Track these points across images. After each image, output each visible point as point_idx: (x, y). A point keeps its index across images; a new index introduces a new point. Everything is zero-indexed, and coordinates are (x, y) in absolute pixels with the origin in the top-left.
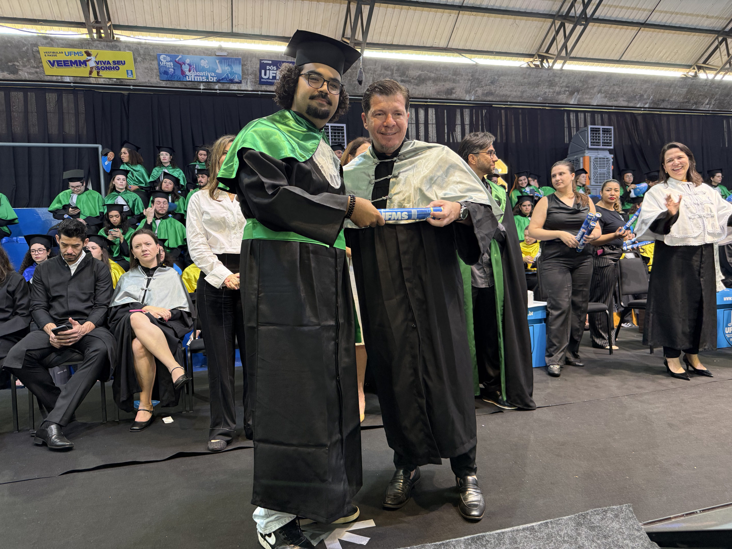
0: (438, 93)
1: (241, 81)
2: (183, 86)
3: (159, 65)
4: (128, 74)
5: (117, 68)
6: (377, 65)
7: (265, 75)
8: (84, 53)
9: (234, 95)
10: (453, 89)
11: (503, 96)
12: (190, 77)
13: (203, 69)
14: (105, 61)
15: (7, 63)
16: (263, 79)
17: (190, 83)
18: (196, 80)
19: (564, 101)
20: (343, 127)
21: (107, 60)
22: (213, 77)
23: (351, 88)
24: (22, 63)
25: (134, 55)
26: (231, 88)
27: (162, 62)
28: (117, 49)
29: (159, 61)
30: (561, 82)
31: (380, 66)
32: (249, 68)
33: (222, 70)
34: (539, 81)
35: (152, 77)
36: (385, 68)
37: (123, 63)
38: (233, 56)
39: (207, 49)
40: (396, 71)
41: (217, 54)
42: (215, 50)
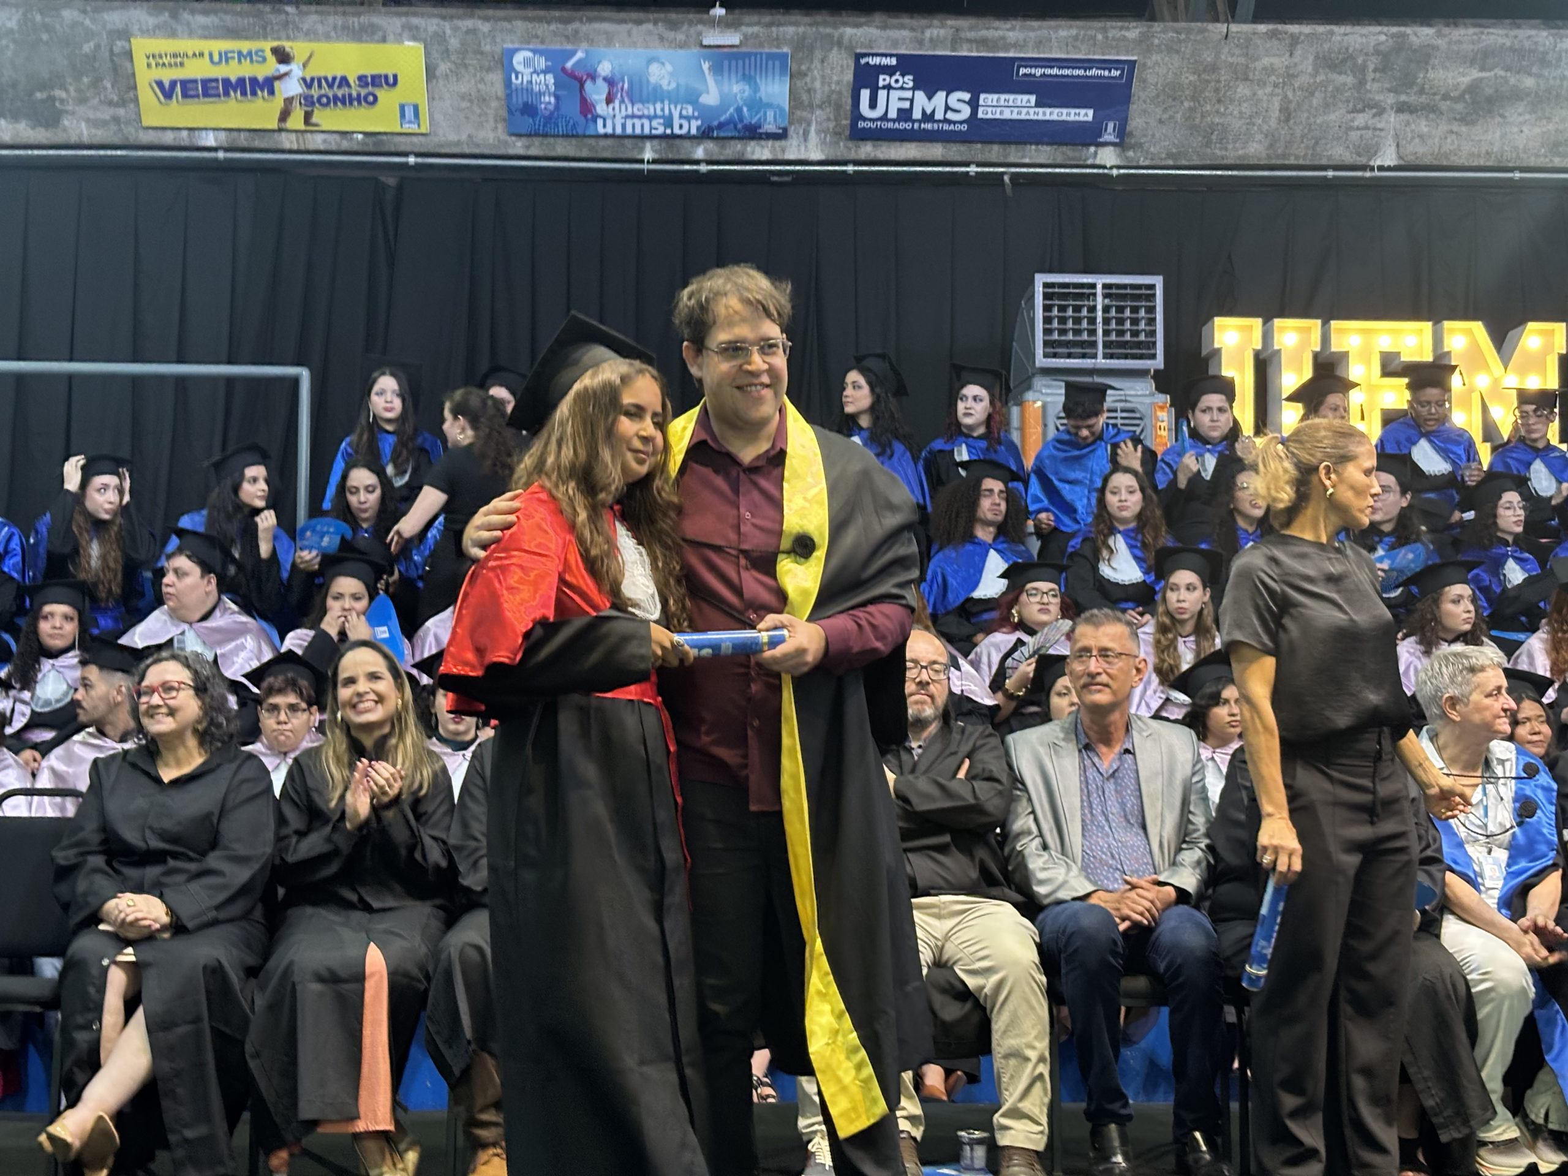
1: (785, 130)
2: (585, 153)
3: (508, 83)
4: (403, 115)
5: (371, 98)
6: (1298, 52)
7: (873, 105)
8: (268, 54)
9: (761, 179)
12: (609, 123)
13: (657, 95)
14: (334, 79)
15: (31, 94)
16: (865, 119)
17: (609, 142)
18: (629, 131)
20: (1152, 287)
21: (339, 75)
22: (688, 119)
23: (1197, 140)
24: (78, 90)
25: (427, 54)
26: (749, 156)
27: (517, 73)
28: (376, 37)
29: (508, 69)
31: (1311, 58)
32: (818, 85)
33: (722, 94)
35: (480, 125)
36: (1331, 62)
37: (391, 80)
38: (761, 45)
39: (674, 26)
40: (1375, 71)
41: (705, 43)
42: (700, 27)
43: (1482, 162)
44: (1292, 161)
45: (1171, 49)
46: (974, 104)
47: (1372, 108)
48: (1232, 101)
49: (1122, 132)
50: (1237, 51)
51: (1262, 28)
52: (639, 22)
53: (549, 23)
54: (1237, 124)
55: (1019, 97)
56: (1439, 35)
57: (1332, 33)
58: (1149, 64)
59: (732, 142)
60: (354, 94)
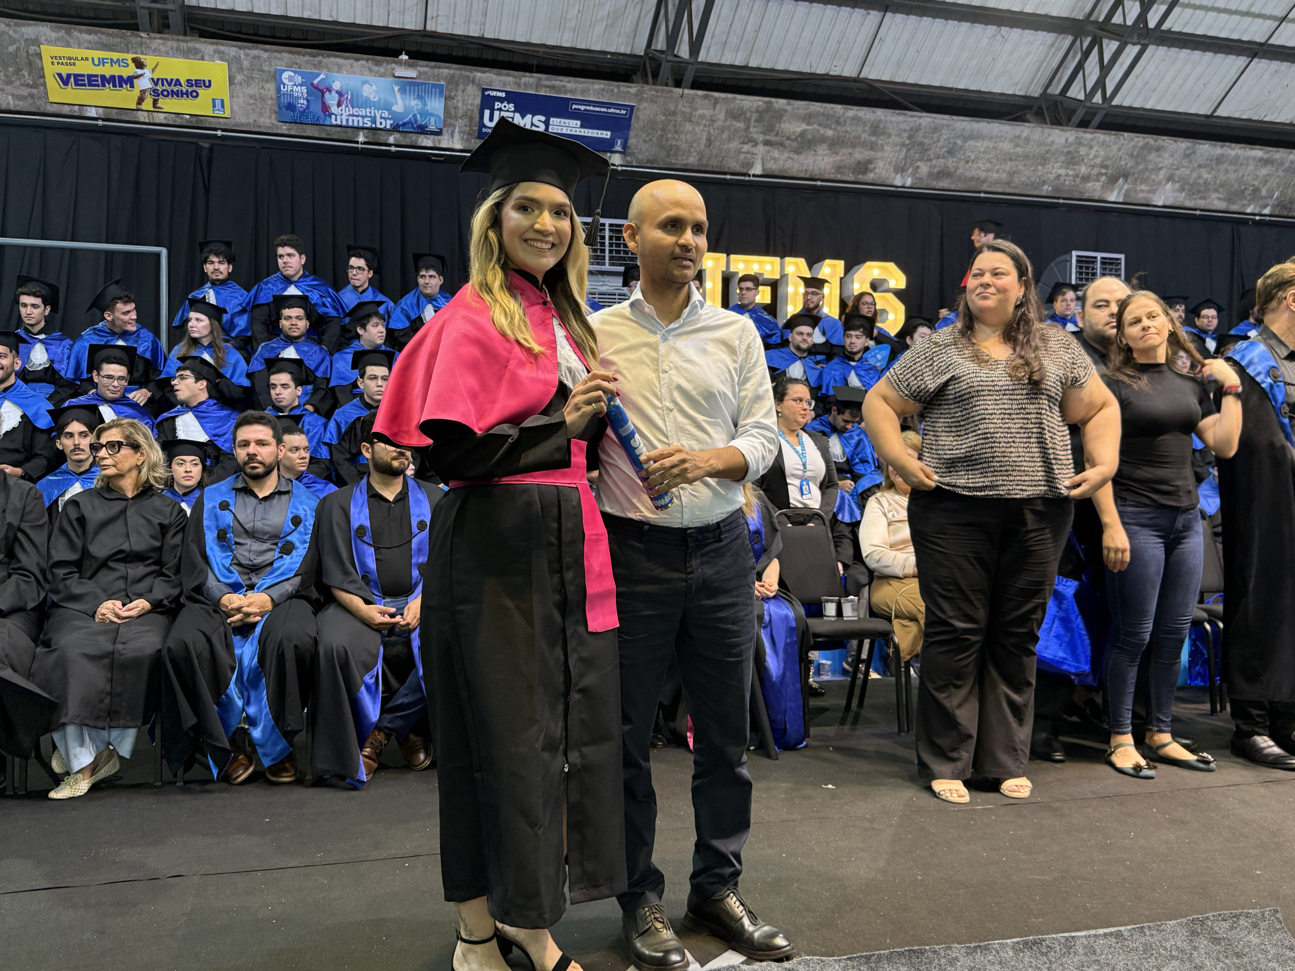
0: (839, 168)
1: (441, 129)
2: (323, 136)
3: (278, 90)
4: (214, 106)
5: (195, 94)
6: (717, 108)
8: (130, 62)
9: (427, 157)
10: (870, 162)
11: (972, 179)
12: (338, 117)
13: (367, 104)
14: (172, 80)
17: (338, 129)
18: (350, 124)
19: (1096, 196)
21: (175, 78)
22: (385, 119)
23: (662, 154)
25: (230, 69)
26: (420, 144)
27: (284, 84)
28: (198, 56)
29: (279, 83)
30: (1091, 156)
31: (724, 112)
32: (460, 105)
33: (405, 107)
34: (1047, 152)
35: (261, 115)
36: (735, 115)
37: (207, 84)
38: (429, 79)
39: (378, 63)
40: (755, 121)
41: (396, 75)
42: (393, 65)
43: (803, 175)
44: (710, 169)
45: (653, 101)
46: (547, 123)
47: (750, 141)
48: (682, 133)
49: (625, 146)
50: (687, 105)
51: (700, 93)
52: (357, 60)
53: (304, 56)
54: (684, 146)
55: (572, 121)
56: (789, 104)
57: (735, 99)
58: (641, 108)
59: (411, 135)
60: (184, 91)
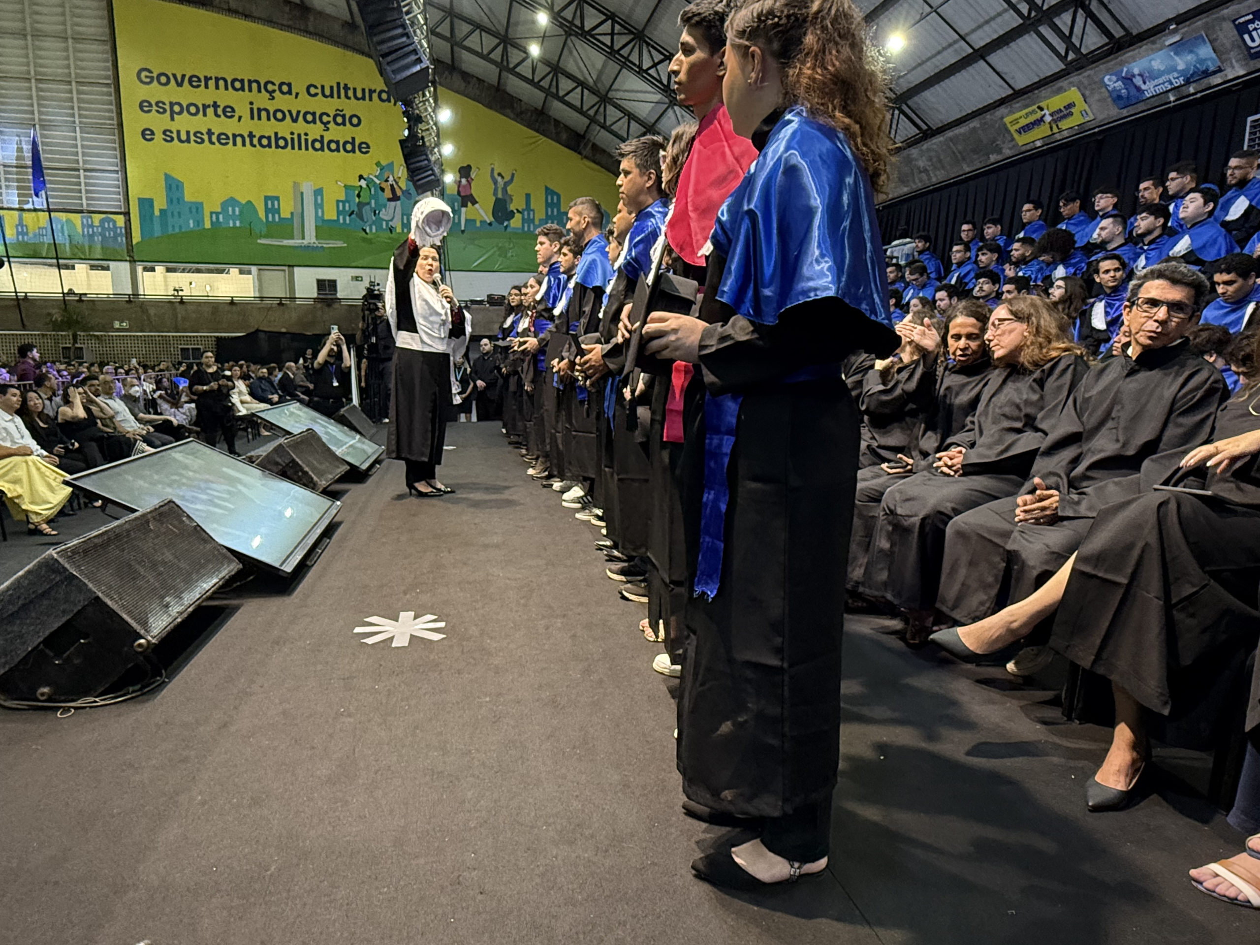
1: (1220, 67)
2: (1148, 107)
3: (1108, 90)
4: (1082, 115)
5: (1071, 113)
7: (1253, 40)
8: (1037, 109)
12: (1149, 91)
13: (1161, 74)
15: (993, 145)
16: (1253, 48)
17: (1154, 99)
18: (1159, 92)
21: (1058, 108)
22: (1178, 78)
24: (1001, 140)
25: (1078, 90)
26: (1212, 84)
27: (1109, 85)
29: (1106, 85)
32: (1225, 41)
33: (1186, 64)
35: (1108, 110)
37: (1073, 104)
38: (1191, 35)
39: (1154, 43)
41: (1167, 43)
42: (1163, 38)
52: (1141, 47)
59: (1203, 80)
60: (1066, 113)
